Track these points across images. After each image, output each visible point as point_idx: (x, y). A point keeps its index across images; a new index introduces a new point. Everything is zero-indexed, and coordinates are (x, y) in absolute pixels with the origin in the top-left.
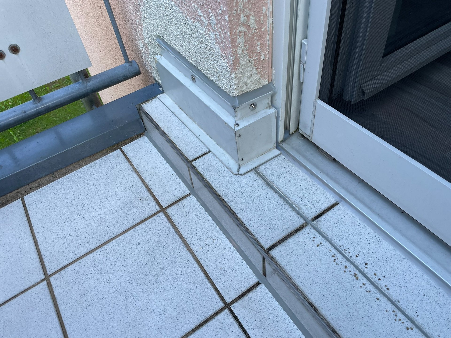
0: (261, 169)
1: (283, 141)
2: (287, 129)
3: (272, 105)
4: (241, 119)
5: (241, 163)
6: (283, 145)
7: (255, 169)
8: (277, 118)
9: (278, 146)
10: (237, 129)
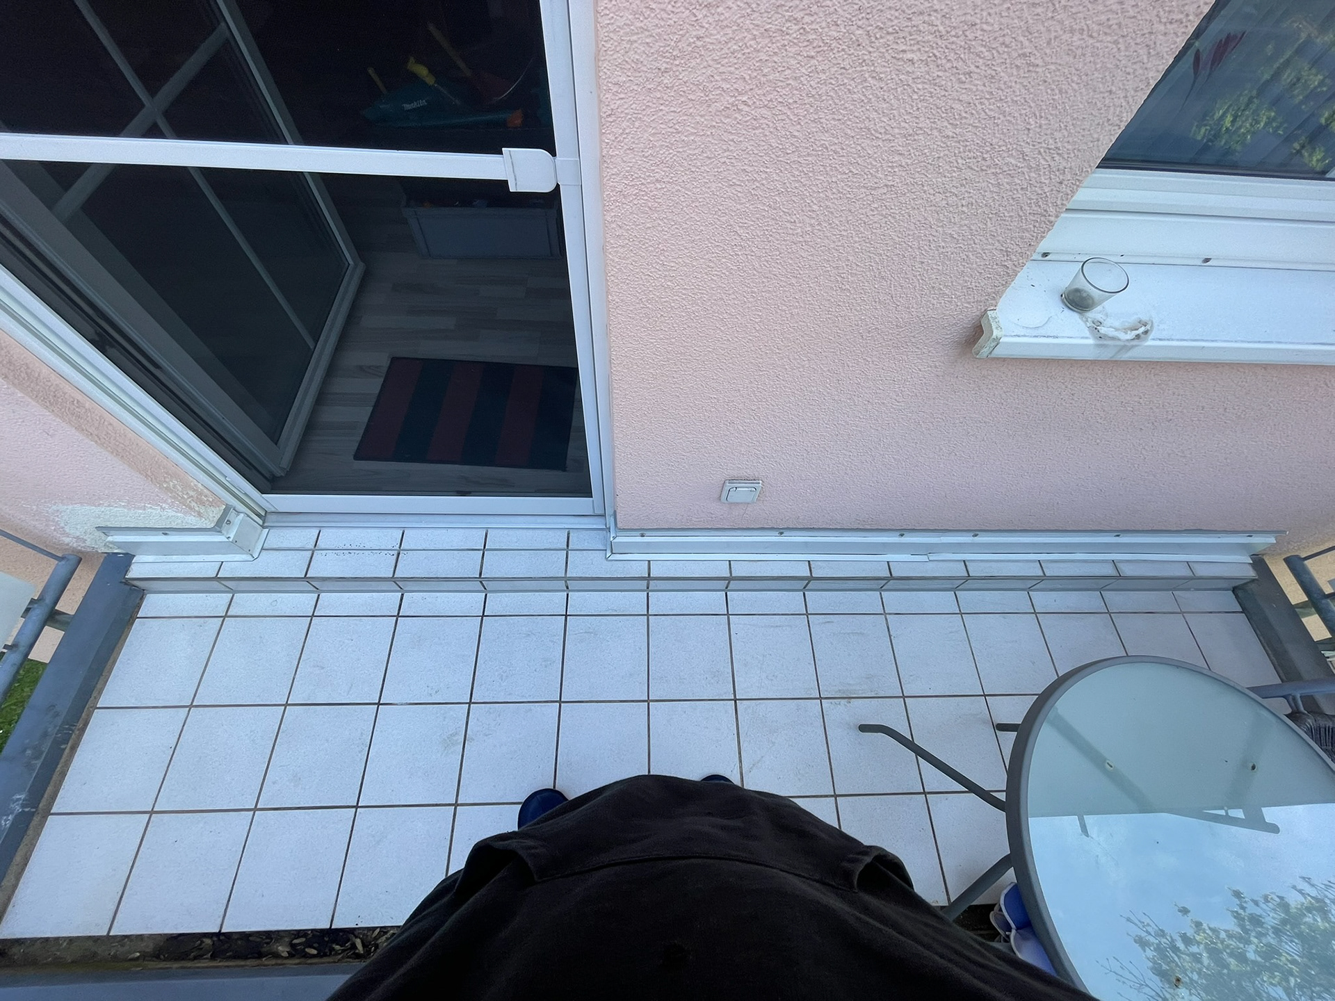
0: (266, 546)
1: (264, 523)
2: (259, 515)
3: (238, 513)
4: (228, 533)
5: (250, 552)
6: (266, 524)
7: (262, 549)
8: (248, 516)
9: (263, 527)
10: (231, 540)
